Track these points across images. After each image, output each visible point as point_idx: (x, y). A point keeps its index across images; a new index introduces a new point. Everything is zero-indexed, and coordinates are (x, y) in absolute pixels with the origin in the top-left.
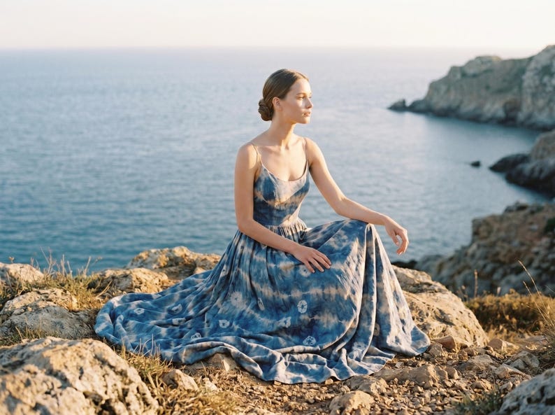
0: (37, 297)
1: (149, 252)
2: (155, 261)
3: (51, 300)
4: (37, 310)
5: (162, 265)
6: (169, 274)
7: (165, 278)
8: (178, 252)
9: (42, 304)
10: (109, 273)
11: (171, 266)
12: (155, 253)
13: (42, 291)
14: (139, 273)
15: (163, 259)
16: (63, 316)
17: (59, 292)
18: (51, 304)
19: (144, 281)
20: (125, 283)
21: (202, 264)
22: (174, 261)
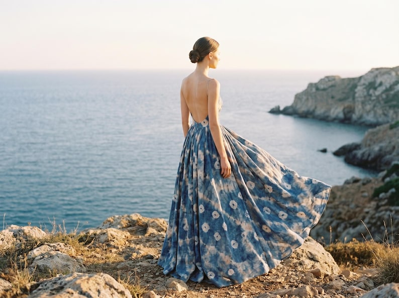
0: (48, 248)
1: (114, 217)
2: (119, 224)
3: (58, 250)
4: (51, 257)
5: (124, 226)
6: (130, 231)
7: (128, 234)
8: (134, 217)
9: (53, 253)
10: (91, 232)
11: (130, 226)
12: (118, 218)
13: (52, 245)
14: (112, 231)
15: (124, 222)
16: (68, 260)
17: (62, 244)
18: (59, 252)
19: (115, 236)
20: (103, 238)
21: (151, 225)
22: (132, 224)
